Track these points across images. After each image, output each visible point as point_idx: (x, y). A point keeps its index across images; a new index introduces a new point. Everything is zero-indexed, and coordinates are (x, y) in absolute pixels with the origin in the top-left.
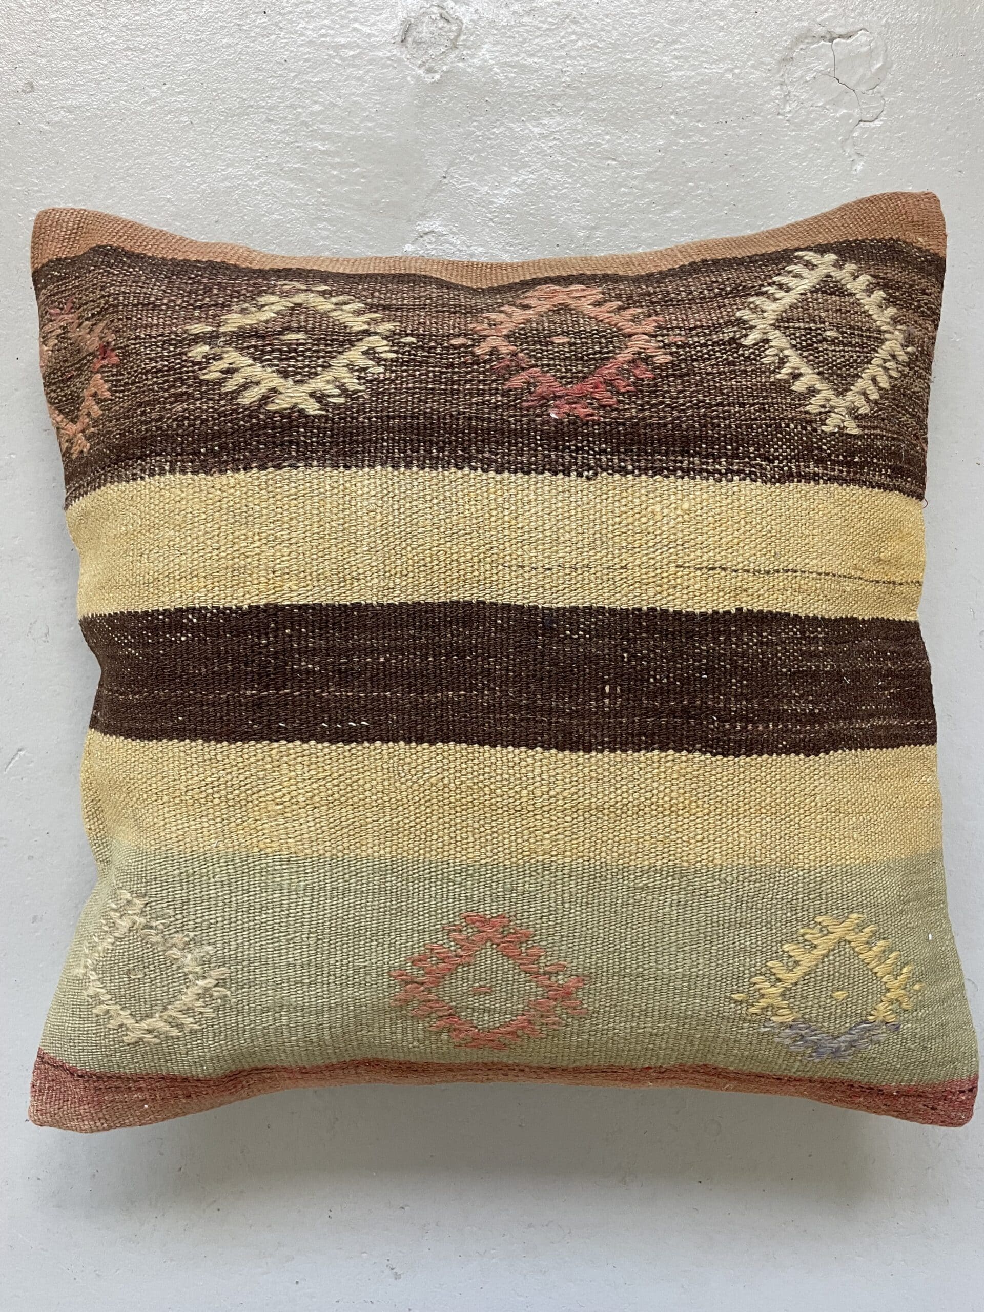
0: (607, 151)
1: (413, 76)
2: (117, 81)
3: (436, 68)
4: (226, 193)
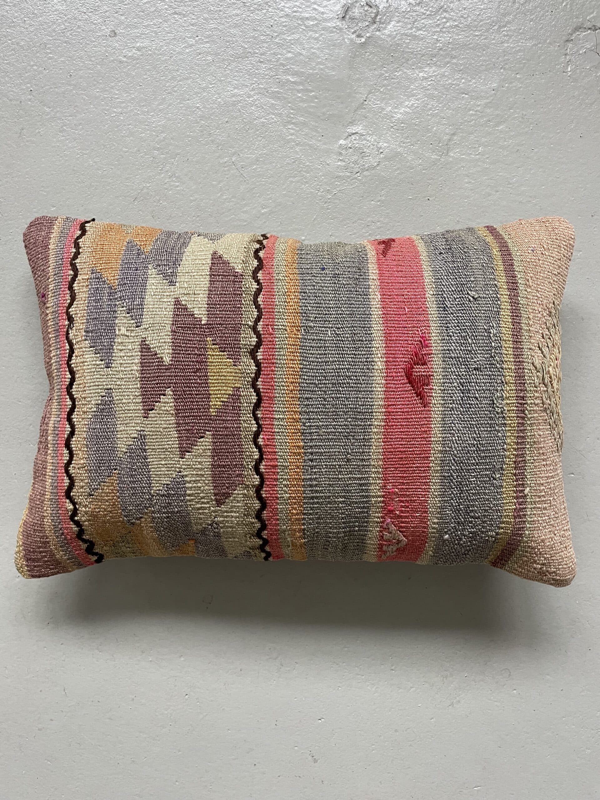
0: (462, 89)
1: (348, 39)
2: (169, 33)
3: (363, 34)
4: (234, 104)
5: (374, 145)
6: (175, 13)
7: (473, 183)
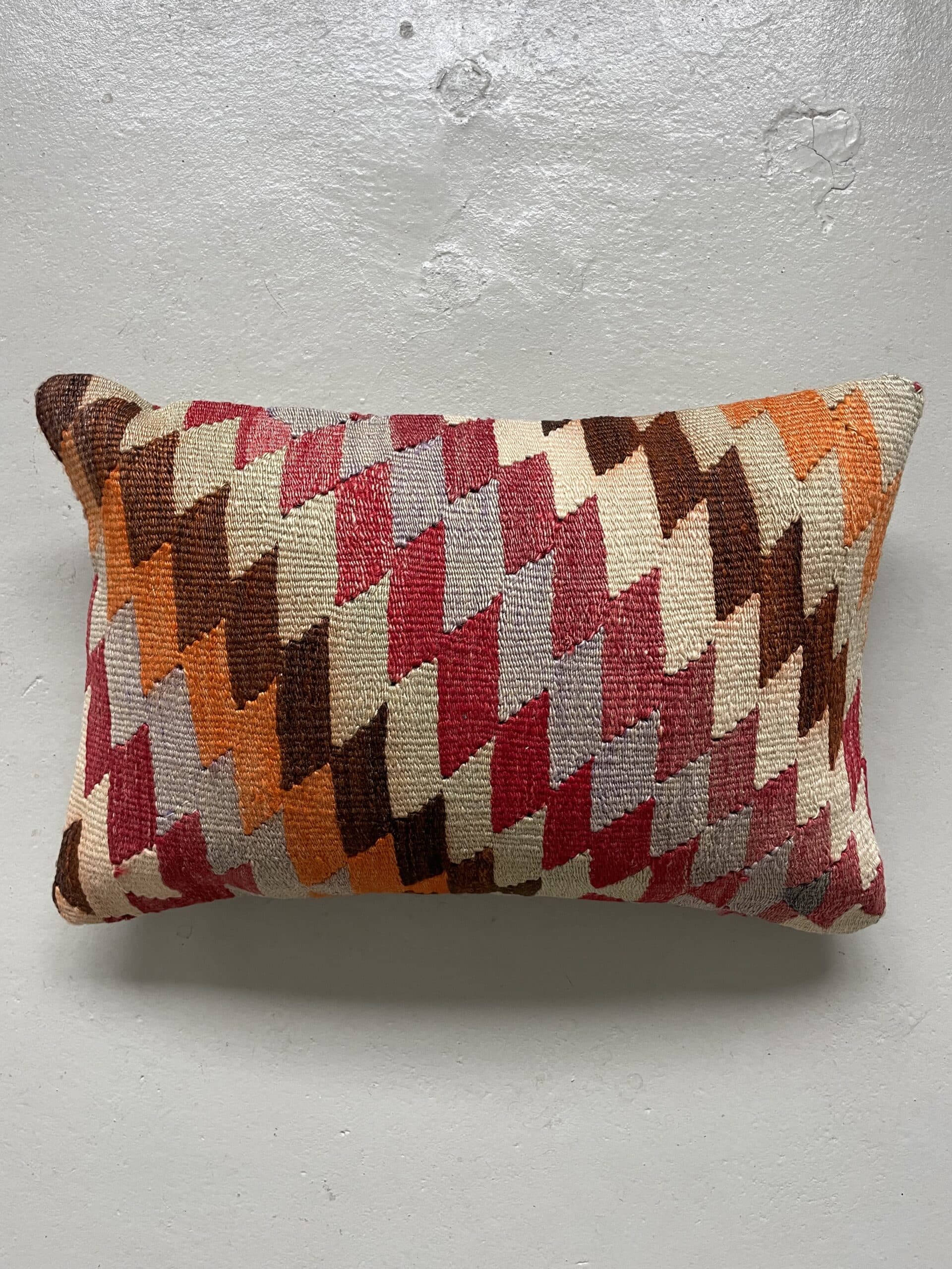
0: (608, 196)
1: (444, 118)
2: (187, 100)
3: (465, 113)
4: (272, 204)
5: (473, 271)
6: (199, 73)
7: (618, 333)
